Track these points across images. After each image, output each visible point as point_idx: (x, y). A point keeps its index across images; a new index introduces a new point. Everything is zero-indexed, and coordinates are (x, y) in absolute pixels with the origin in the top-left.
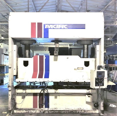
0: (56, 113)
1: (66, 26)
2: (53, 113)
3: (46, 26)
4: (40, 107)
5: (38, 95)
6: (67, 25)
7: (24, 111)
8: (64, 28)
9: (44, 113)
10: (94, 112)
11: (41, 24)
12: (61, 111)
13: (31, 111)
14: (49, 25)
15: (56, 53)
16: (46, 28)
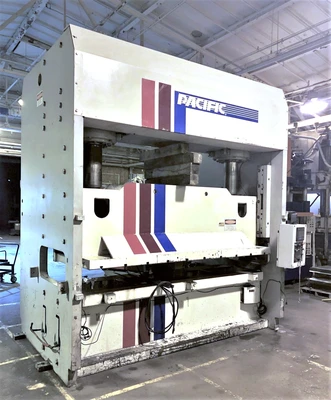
0: (188, 348)
1: (223, 109)
2: (183, 349)
3: (180, 96)
4: (141, 342)
5: (138, 303)
6: (224, 106)
7: (108, 364)
8: (219, 113)
9: (160, 354)
10: (260, 326)
11: (168, 88)
12: (199, 338)
13: (127, 358)
14: (188, 95)
15: (194, 178)
16: (179, 103)
